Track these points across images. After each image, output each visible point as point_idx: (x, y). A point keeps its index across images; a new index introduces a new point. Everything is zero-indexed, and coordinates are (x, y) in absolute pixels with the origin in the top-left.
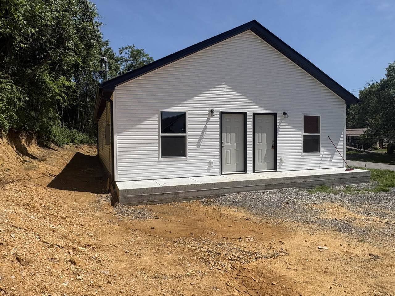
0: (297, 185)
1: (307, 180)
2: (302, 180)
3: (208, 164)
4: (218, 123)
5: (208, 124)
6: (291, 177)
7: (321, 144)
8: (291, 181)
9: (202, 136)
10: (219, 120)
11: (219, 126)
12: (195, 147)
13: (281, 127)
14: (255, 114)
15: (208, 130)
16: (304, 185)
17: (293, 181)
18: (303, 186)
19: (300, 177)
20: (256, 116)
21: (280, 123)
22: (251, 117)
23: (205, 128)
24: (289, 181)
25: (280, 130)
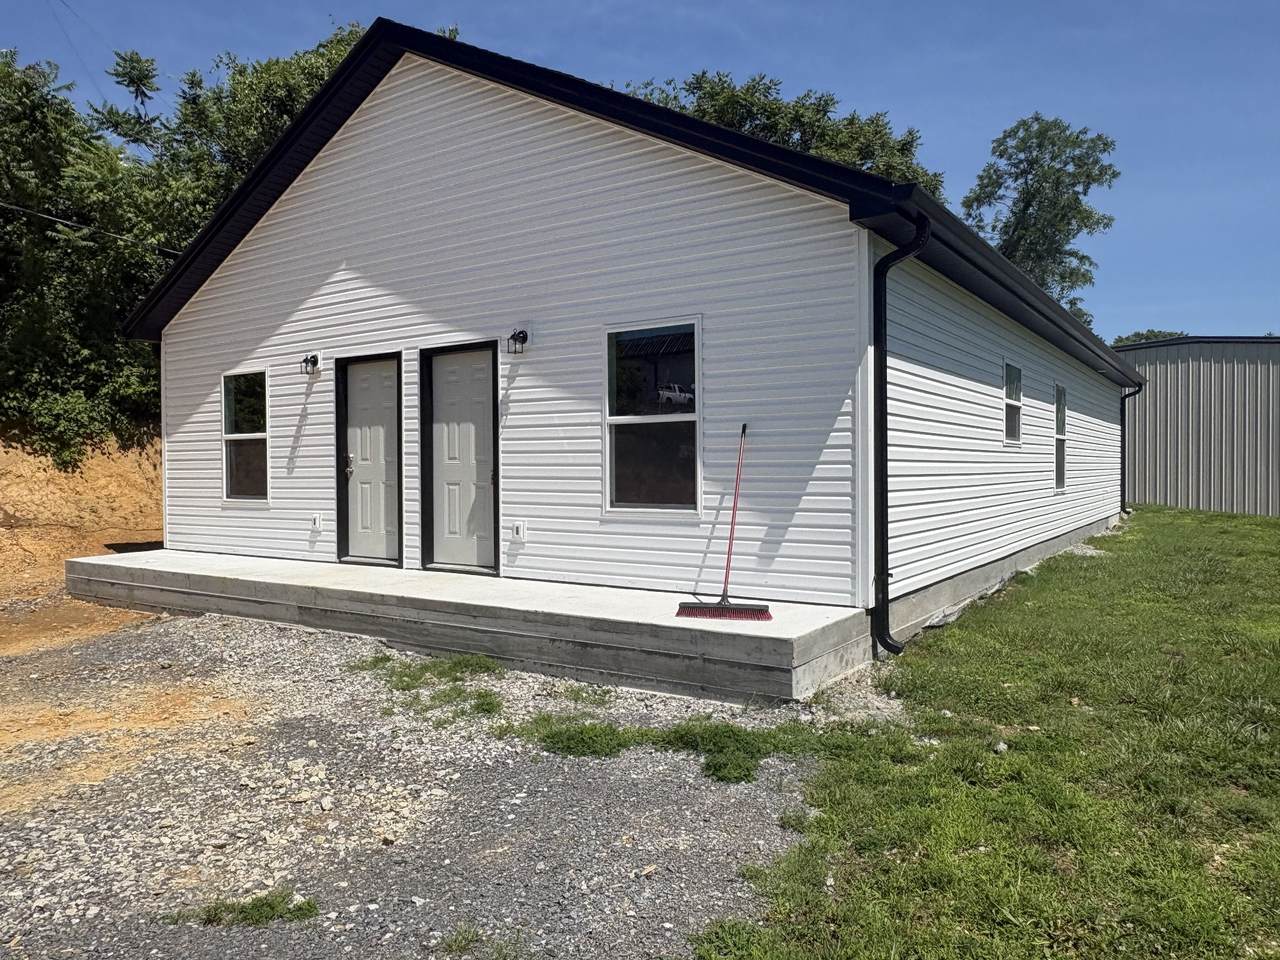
0: (394, 631)
1: (430, 619)
2: (412, 614)
3: (310, 526)
4: (332, 396)
5: (309, 400)
6: (372, 595)
7: (704, 464)
8: (373, 611)
10: (332, 385)
11: (333, 408)
12: (285, 472)
13: (514, 394)
15: (310, 419)
16: (418, 635)
17: (381, 610)
18: (415, 640)
19: (402, 601)
20: (430, 362)
21: (511, 378)
23: (304, 416)
24: (366, 609)
25: (513, 408)
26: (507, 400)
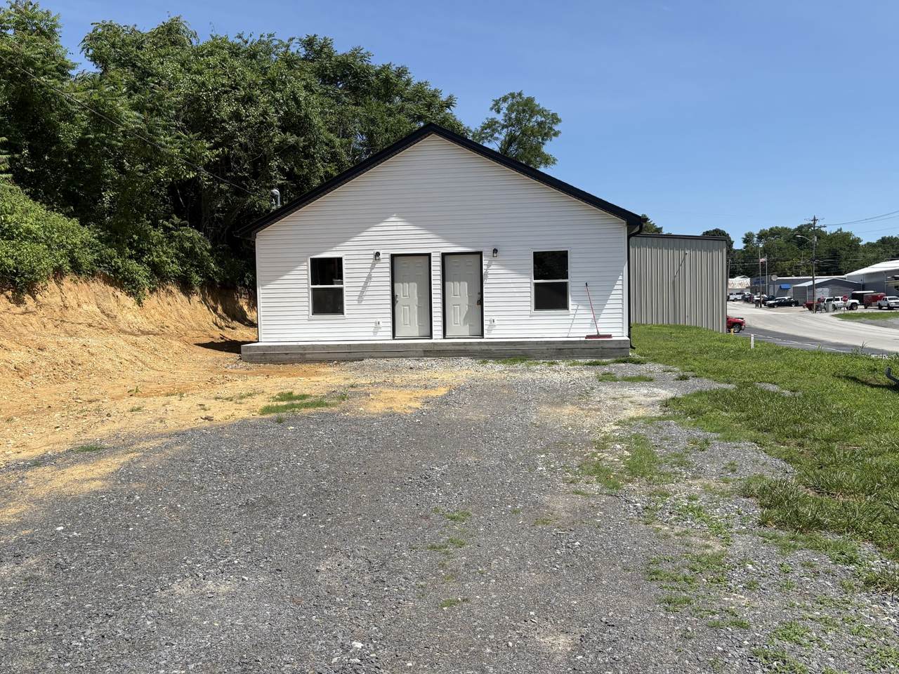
0: (476, 354)
1: (493, 348)
3: (374, 325)
4: (389, 270)
5: (373, 271)
6: (465, 343)
7: (572, 296)
8: (465, 348)
9: (365, 287)
10: (389, 265)
11: (389, 274)
12: (356, 302)
13: (490, 272)
14: (444, 255)
15: (373, 279)
16: (488, 354)
18: (487, 356)
20: (447, 258)
21: (489, 266)
22: (439, 259)
23: (369, 278)
24: (462, 348)
25: (490, 276)
26: (487, 274)
